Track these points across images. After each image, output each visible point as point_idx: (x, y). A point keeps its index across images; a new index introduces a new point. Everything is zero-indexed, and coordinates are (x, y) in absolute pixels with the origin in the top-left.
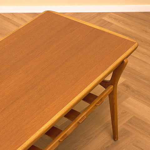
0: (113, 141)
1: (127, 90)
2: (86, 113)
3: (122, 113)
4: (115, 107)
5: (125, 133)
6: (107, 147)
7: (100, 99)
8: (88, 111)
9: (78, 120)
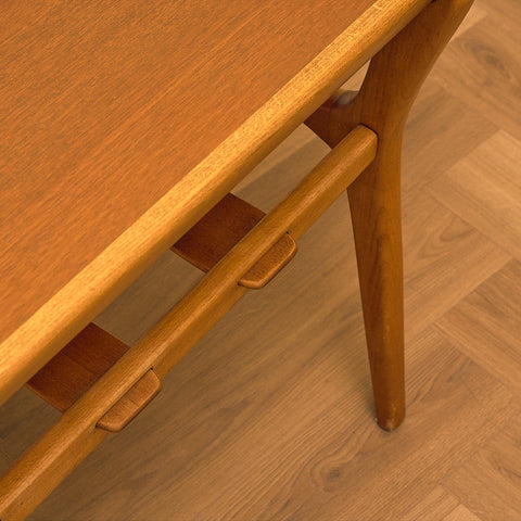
0: (372, 426)
1: (488, 83)
2: (162, 348)
3: (443, 239)
4: (386, 256)
5: (451, 378)
6: (335, 474)
7: (274, 237)
8: (175, 336)
9: (100, 411)
